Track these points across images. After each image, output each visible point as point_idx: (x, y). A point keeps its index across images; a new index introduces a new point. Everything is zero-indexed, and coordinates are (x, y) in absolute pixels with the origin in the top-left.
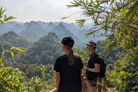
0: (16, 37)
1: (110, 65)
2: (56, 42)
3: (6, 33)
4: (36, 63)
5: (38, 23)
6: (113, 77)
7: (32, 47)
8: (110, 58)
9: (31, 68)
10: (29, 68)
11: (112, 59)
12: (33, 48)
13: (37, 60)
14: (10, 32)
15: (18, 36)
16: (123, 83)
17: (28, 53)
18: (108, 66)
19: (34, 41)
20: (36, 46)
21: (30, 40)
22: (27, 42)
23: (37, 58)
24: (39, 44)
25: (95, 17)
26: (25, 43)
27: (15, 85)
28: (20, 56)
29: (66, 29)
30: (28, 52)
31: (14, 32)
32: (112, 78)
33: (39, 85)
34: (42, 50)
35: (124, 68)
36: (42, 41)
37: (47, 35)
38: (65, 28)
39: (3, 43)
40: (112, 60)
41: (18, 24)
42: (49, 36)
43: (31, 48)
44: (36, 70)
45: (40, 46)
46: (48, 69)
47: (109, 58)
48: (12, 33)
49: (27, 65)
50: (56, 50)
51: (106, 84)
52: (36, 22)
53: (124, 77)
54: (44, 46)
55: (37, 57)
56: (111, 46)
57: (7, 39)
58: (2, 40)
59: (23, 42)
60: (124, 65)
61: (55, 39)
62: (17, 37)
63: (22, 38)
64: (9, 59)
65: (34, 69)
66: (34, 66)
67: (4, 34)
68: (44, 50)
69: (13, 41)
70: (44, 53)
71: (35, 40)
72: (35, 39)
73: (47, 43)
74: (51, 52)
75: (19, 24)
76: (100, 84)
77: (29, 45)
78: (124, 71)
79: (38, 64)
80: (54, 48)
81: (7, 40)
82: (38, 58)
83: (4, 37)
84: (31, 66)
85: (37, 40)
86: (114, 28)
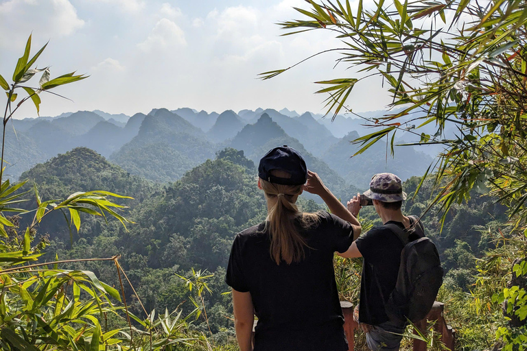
0: (98, 170)
1: (461, 271)
2: (247, 185)
3: (63, 153)
4: (171, 265)
5: (179, 114)
6: (470, 319)
7: (156, 205)
8: (460, 243)
9: (152, 286)
10: (147, 282)
11: (465, 247)
12: (162, 210)
13: (174, 253)
14: (76, 150)
15: (105, 163)
16: (514, 335)
17: (143, 226)
18: (452, 275)
19: (163, 184)
20: (174, 202)
21: (152, 178)
22: (139, 186)
23: (178, 245)
24: (183, 193)
25: (393, 68)
26: (130, 189)
27: (81, 339)
28: (113, 239)
29: (286, 135)
30: (142, 223)
31: (91, 152)
32: (467, 320)
33: (175, 341)
34: (196, 217)
35: (518, 275)
36: (196, 181)
37: (213, 159)
38: (282, 131)
39: (51, 193)
40: (466, 253)
41: (107, 119)
42: (219, 164)
43: (153, 209)
44: (171, 291)
45: (186, 200)
46: (219, 287)
47: (453, 245)
48: (83, 154)
49: (139, 275)
50: (249, 214)
51: (443, 345)
52: (171, 113)
53: (517, 312)
54: (201, 202)
55: (177, 241)
56: (464, 182)
57: (66, 177)
58: (50, 182)
59: (124, 187)
60: (519, 263)
61: (244, 175)
62: (104, 167)
63: (122, 171)
64: (74, 251)
65: (163, 288)
66: (164, 275)
67: (55, 159)
68: (202, 217)
69: (89, 182)
70: (201, 225)
71: (168, 179)
72: (168, 174)
73: (214, 188)
74: (228, 223)
75: (112, 119)
76: (422, 339)
77: (146, 196)
78: (517, 288)
79: (179, 269)
80: (241, 209)
81: (66, 180)
82: (181, 247)
83: (56, 169)
84: (153, 275)
85: (175, 178)
86: (473, 111)
